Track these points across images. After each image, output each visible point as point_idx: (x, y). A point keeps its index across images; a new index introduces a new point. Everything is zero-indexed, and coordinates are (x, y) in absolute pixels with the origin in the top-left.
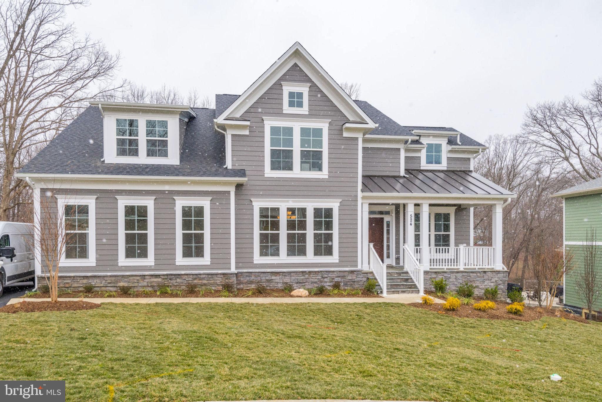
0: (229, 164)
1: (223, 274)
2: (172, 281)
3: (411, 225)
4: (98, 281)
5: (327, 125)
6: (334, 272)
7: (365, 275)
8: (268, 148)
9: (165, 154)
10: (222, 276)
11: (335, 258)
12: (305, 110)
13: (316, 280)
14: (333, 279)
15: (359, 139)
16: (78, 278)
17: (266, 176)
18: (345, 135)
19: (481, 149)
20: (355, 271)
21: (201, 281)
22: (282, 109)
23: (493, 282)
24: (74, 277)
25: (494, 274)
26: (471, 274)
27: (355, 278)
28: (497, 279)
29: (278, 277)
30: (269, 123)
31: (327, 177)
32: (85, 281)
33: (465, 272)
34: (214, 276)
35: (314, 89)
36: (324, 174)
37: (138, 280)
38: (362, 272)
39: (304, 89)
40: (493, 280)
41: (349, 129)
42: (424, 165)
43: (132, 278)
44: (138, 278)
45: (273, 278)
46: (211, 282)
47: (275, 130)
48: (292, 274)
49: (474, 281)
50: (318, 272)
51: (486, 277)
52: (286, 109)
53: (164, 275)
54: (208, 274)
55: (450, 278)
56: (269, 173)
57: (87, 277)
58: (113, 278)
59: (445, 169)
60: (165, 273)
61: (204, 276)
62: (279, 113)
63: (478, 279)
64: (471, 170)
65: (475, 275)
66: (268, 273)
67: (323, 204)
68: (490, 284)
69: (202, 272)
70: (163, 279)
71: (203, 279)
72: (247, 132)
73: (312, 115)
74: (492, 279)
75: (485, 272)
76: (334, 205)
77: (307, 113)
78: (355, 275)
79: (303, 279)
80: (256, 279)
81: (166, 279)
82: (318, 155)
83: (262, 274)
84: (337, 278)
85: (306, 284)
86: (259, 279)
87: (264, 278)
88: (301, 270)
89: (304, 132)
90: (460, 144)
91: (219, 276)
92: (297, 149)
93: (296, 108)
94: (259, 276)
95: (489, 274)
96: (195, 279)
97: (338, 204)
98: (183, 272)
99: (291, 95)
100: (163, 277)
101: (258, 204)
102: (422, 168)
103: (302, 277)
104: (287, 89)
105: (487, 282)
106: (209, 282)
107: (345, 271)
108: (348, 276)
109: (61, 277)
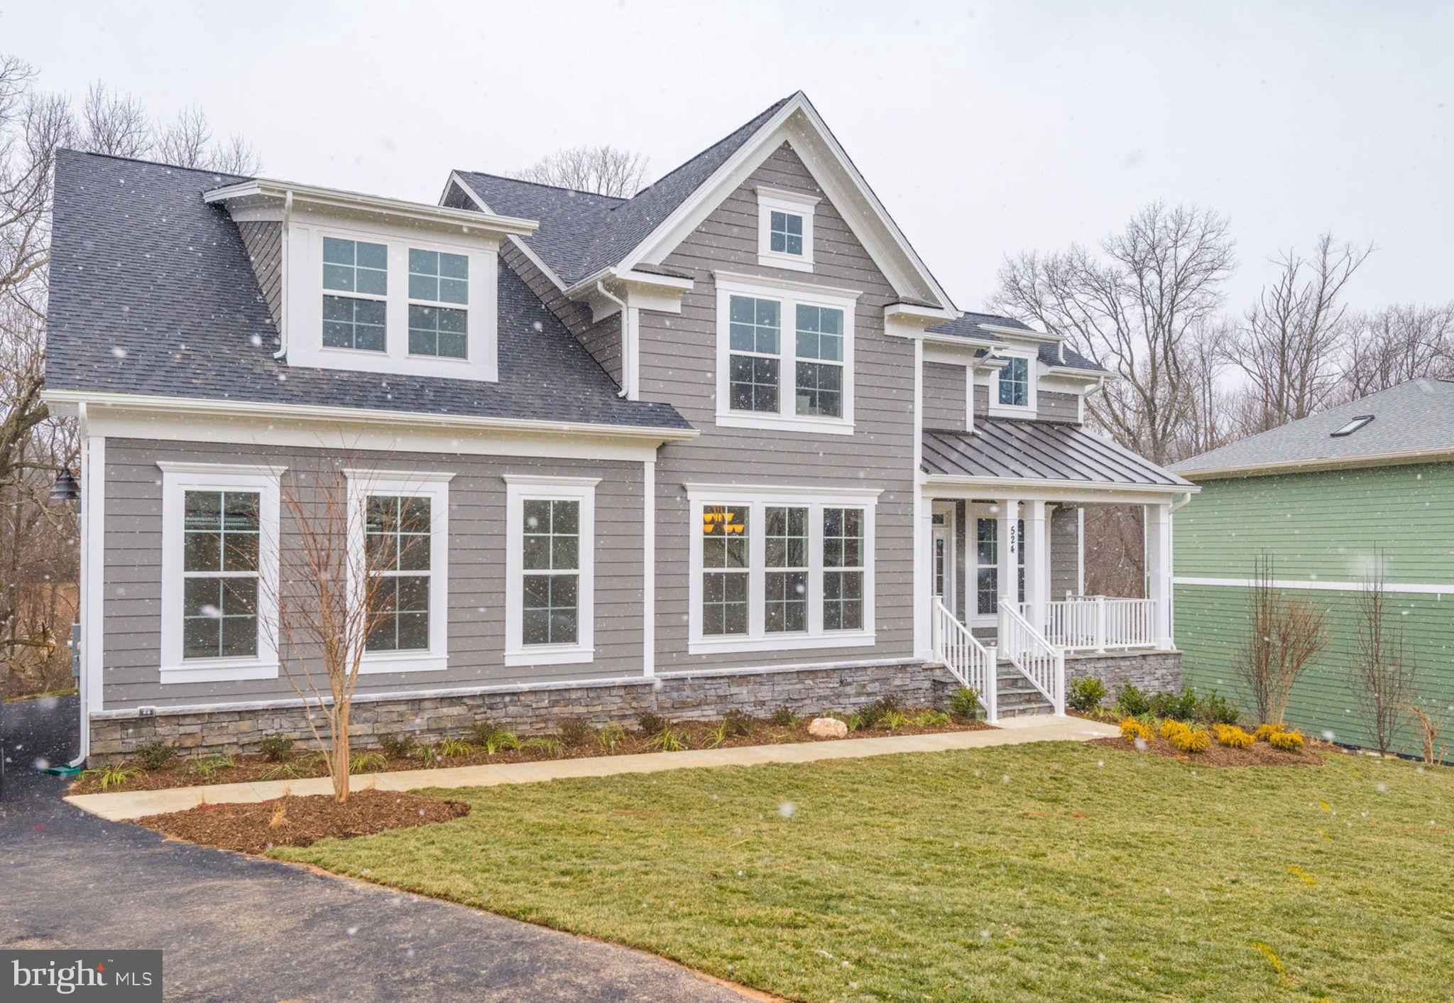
0: (631, 387)
1: (626, 686)
2: (494, 713)
3: (1012, 550)
4: (284, 723)
5: (853, 303)
6: (865, 668)
7: (929, 673)
8: (724, 351)
9: (458, 349)
10: (622, 692)
11: (867, 633)
12: (805, 261)
13: (828, 692)
14: (864, 686)
15: (916, 342)
16: (223, 718)
17: (719, 422)
18: (890, 330)
20: (908, 665)
21: (567, 710)
22: (755, 253)
23: (1157, 679)
24: (211, 714)
25: (1159, 659)
26: (1122, 663)
27: (908, 681)
28: (1164, 671)
29: (744, 689)
30: (729, 287)
31: (850, 432)
32: (246, 725)
33: (1112, 658)
34: (602, 693)
35: (826, 210)
37: (401, 714)
38: (924, 667)
39: (803, 208)
40: (1159, 673)
41: (897, 318)
43: (385, 709)
44: (403, 708)
45: (734, 690)
46: (595, 709)
47: (741, 307)
48: (776, 678)
50: (834, 670)
51: (1146, 667)
52: (767, 256)
53: (473, 697)
54: (588, 689)
56: (725, 415)
57: (253, 713)
59: (1034, 417)
60: (478, 689)
61: (579, 694)
62: (749, 264)
63: (1134, 672)
64: (1079, 422)
65: (1128, 663)
66: (721, 677)
67: (843, 500)
68: (1152, 683)
69: (573, 683)
70: (471, 708)
71: (577, 702)
72: (675, 307)
73: (823, 275)
74: (1157, 671)
75: (1144, 656)
76: (866, 501)
77: (810, 269)
78: (909, 675)
79: (800, 690)
80: (697, 695)
81: (479, 706)
82: (832, 376)
83: (709, 682)
84: (871, 685)
85: (806, 702)
86: (701, 694)
87: (713, 692)
88: (796, 666)
89: (806, 316)
91: (614, 692)
92: (788, 358)
93: (786, 255)
94: (701, 687)
95: (1151, 661)
96: (554, 703)
97: (875, 501)
98: (526, 686)
99: (778, 220)
100: (470, 702)
101: (700, 497)
103: (798, 686)
104: (770, 203)
105: (1149, 677)
106: (591, 709)
107: (889, 667)
108: (894, 678)
109: (169, 717)
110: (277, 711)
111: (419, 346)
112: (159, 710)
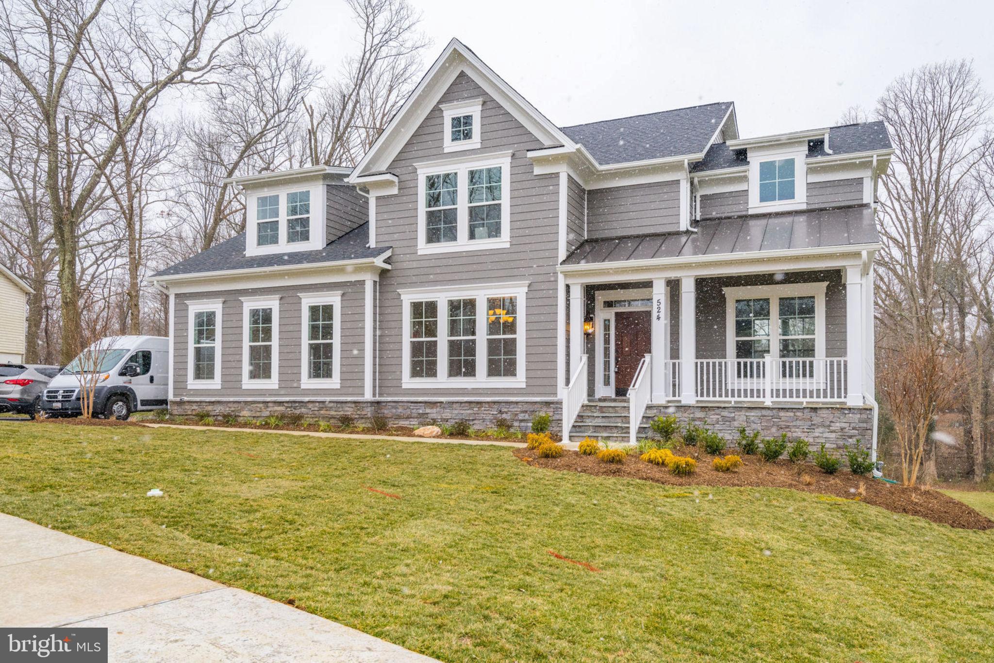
0: (372, 241)
1: (355, 402)
2: (296, 411)
3: (658, 318)
5: (509, 159)
6: (517, 403)
8: (422, 210)
10: (353, 405)
11: (519, 380)
12: (475, 142)
13: (491, 417)
14: (517, 415)
15: (561, 175)
17: (420, 253)
18: (537, 171)
19: (875, 156)
20: (552, 403)
21: (328, 412)
22: (441, 147)
23: (834, 431)
25: (837, 414)
26: (782, 414)
27: (551, 414)
28: (844, 425)
29: (434, 410)
30: (424, 171)
31: (508, 245)
34: (343, 405)
35: (488, 103)
36: (503, 241)
39: (474, 109)
40: (837, 426)
42: (755, 205)
45: (428, 410)
47: (431, 182)
48: (454, 406)
49: (788, 427)
50: (494, 403)
51: (817, 420)
52: (449, 145)
54: (337, 402)
55: (733, 419)
56: (424, 248)
58: (236, 405)
59: (804, 207)
60: (289, 399)
61: (332, 405)
62: (439, 155)
63: (798, 423)
64: (865, 202)
65: (792, 414)
66: (420, 402)
67: (503, 291)
68: (826, 435)
69: (329, 399)
71: (331, 408)
72: (395, 191)
73: (486, 147)
74: (832, 424)
76: (519, 291)
77: (479, 146)
78: (554, 410)
79: (470, 414)
80: (404, 412)
81: (290, 408)
82: (495, 211)
83: (413, 404)
84: (523, 415)
85: (475, 422)
86: (408, 412)
87: (414, 411)
88: (466, 399)
89: (475, 176)
90: (831, 152)
91: (350, 405)
92: (463, 206)
93: (462, 142)
94: (408, 408)
95: (824, 413)
97: (526, 289)
98: (308, 399)
99: (456, 122)
100: (286, 405)
101: (408, 297)
102: (751, 212)
103: (469, 412)
104: (450, 113)
105: (821, 430)
107: (536, 403)
108: (539, 411)
109: (189, 402)
110: (219, 402)
111: (292, 238)
112: (186, 399)
